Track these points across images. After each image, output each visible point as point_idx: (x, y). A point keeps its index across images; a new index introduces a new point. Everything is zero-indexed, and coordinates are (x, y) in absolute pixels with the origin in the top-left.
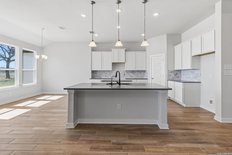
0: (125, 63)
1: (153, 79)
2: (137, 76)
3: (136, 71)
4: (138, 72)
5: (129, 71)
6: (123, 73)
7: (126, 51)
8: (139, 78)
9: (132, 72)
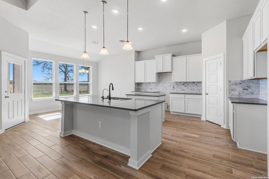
0: (172, 72)
1: (207, 94)
2: (191, 90)
3: (190, 82)
4: (193, 84)
5: (180, 83)
6: (171, 85)
7: (173, 56)
8: (195, 92)
9: (184, 84)
